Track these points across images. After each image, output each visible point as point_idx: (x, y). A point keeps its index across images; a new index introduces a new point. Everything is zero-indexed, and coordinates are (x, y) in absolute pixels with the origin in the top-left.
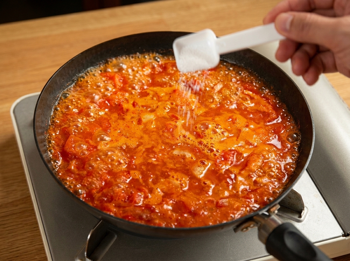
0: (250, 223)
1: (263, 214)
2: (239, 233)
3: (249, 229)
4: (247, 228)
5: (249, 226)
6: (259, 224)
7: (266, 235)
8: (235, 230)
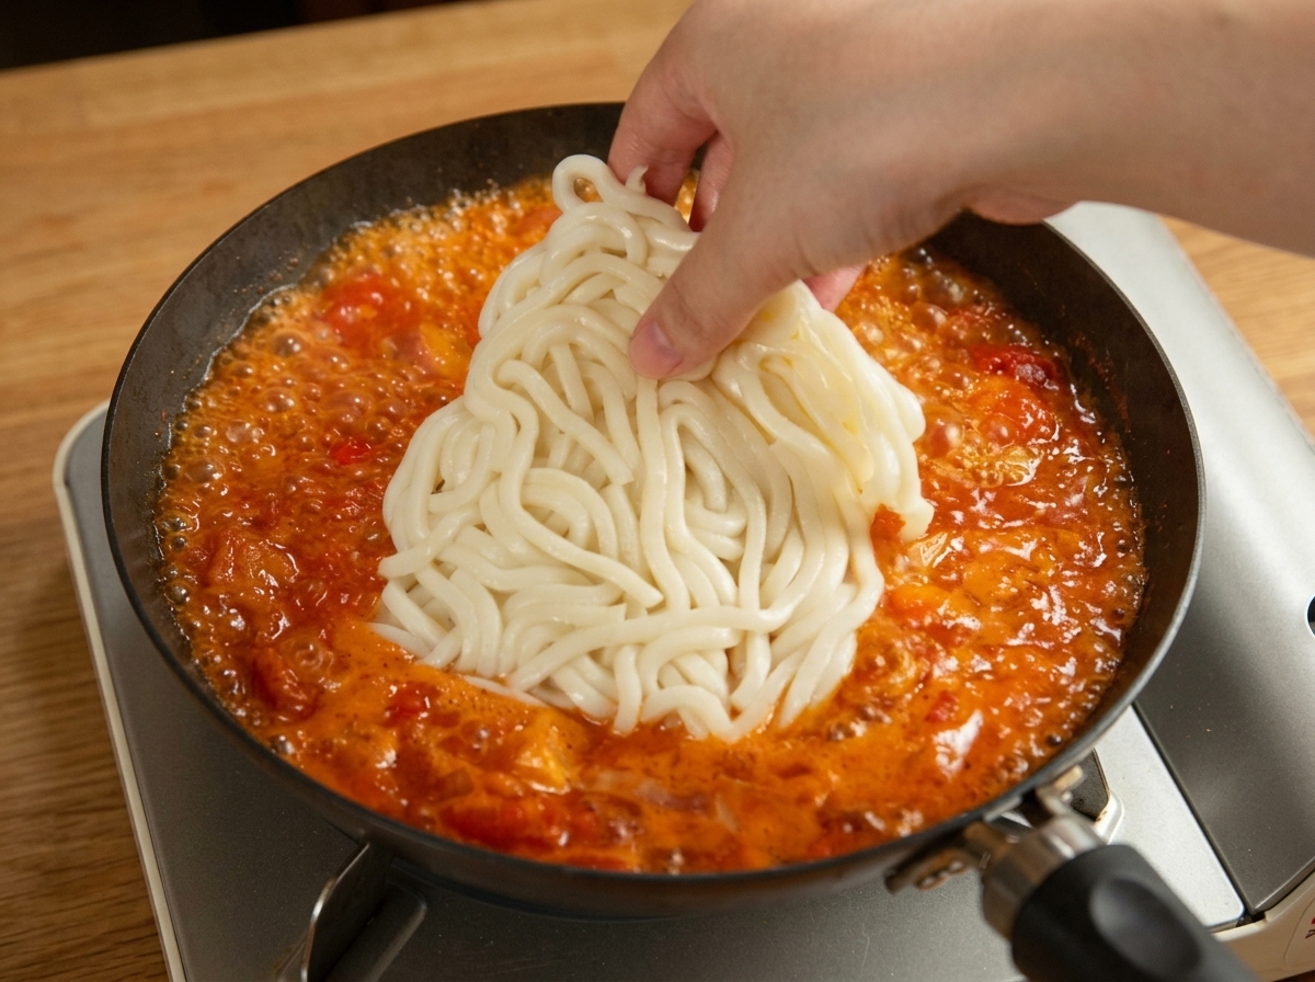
0: (949, 854)
1: (1002, 821)
2: (908, 891)
3: (947, 878)
4: (936, 874)
5: (946, 868)
6: (986, 857)
7: (1012, 900)
8: (892, 881)
